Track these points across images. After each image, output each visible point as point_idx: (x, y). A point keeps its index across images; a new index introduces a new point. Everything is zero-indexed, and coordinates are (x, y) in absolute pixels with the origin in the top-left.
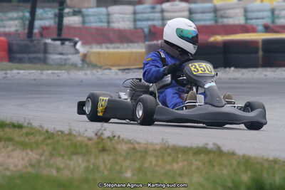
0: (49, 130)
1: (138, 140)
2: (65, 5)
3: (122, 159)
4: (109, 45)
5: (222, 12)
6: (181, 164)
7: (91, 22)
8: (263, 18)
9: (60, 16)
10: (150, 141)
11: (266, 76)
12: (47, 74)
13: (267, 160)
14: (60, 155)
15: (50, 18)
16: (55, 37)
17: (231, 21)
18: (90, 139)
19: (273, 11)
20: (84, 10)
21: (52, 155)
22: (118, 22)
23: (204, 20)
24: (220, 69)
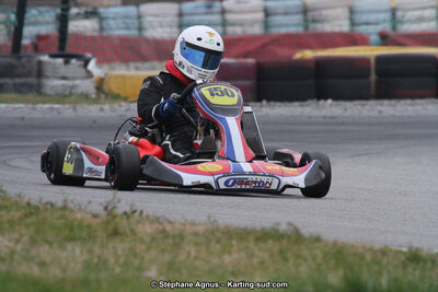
0: (32, 201)
1: (171, 219)
2: (71, 2)
3: (144, 247)
4: (139, 65)
5: (316, 13)
6: (235, 256)
7: (111, 29)
8: (377, 23)
9: (63, 20)
10: (190, 218)
11: (380, 112)
12: (41, 110)
13: (371, 249)
14: (46, 242)
15: (48, 23)
16: (55, 51)
17: (328, 28)
18: (95, 216)
19: (394, 11)
20: (101, 10)
21: (33, 241)
22: (153, 28)
23: (286, 25)
24: (310, 102)
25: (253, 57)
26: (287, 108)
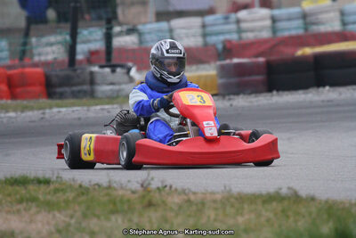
0: (83, 184)
2: (115, 22)
3: (172, 214)
5: (313, 18)
7: (147, 42)
10: (209, 189)
12: (95, 111)
14: (95, 215)
22: (182, 38)
25: (263, 56)
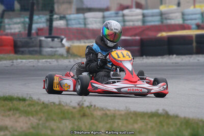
0: (45, 102)
1: (109, 108)
2: (54, 13)
3: (97, 121)
4: (86, 41)
5: (166, 16)
6: (139, 125)
7: (73, 25)
8: (195, 19)
9: (51, 21)
10: (117, 108)
11: (198, 60)
12: (42, 62)
13: (202, 121)
14: (53, 120)
15: (44, 22)
16: (47, 35)
17: (173, 22)
18: (74, 108)
19: (202, 14)
20: (67, 16)
21: (47, 120)
22: (92, 24)
23: (154, 21)
24: (165, 56)
25: (139, 36)
26: (155, 59)
